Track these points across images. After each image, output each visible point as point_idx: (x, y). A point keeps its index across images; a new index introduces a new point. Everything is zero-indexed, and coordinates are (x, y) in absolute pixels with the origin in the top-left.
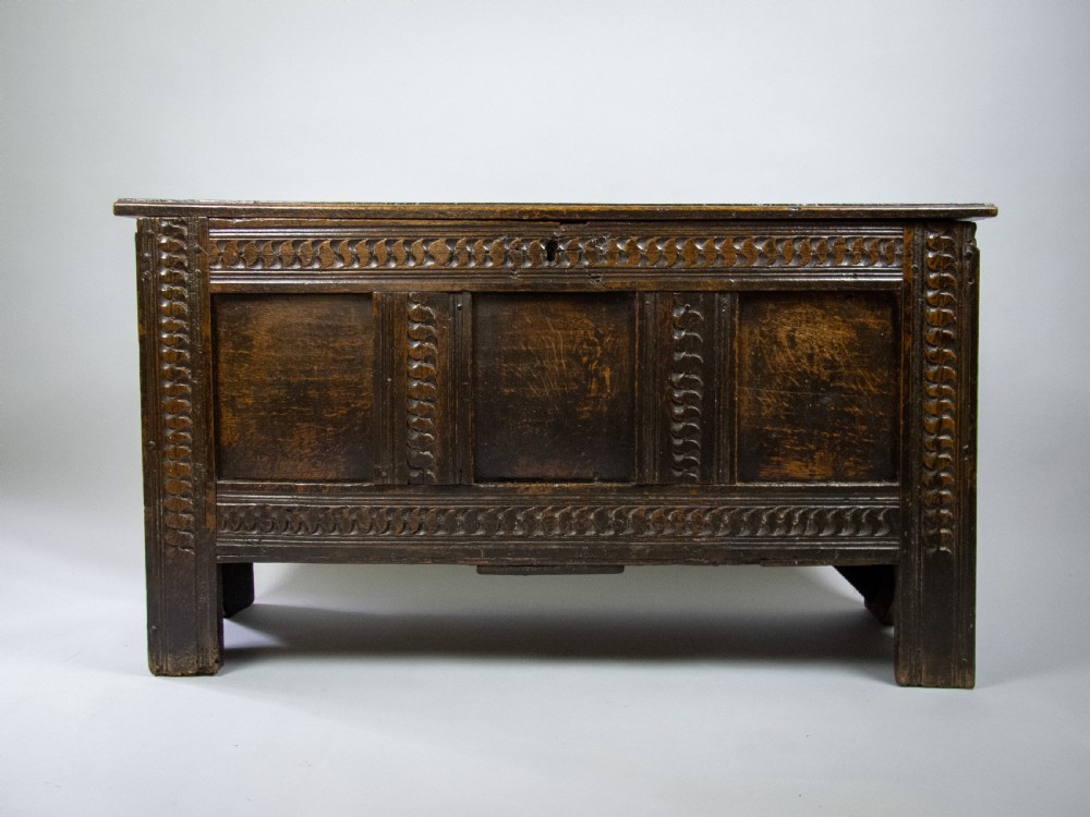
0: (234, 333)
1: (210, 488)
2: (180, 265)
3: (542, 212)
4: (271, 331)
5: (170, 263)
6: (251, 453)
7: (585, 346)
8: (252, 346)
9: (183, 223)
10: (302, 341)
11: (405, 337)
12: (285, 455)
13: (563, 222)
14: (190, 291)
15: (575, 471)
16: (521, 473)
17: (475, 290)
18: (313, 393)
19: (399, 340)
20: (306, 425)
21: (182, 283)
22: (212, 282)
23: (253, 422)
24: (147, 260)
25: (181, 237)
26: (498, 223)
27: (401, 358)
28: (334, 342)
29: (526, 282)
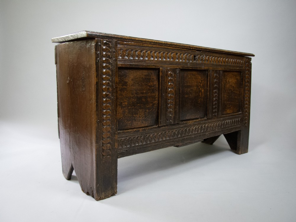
0: (122, 81)
1: (116, 134)
2: (109, 57)
3: (194, 48)
4: (132, 80)
5: (106, 56)
6: (126, 121)
7: (199, 84)
8: (127, 85)
9: (110, 42)
10: (141, 83)
11: (167, 82)
12: (135, 120)
13: (197, 50)
14: (112, 66)
15: (196, 116)
16: (187, 118)
17: (181, 68)
18: (144, 100)
19: (166, 82)
20: (141, 110)
21: (109, 63)
22: (118, 63)
23: (127, 110)
24: (98, 55)
25: (109, 47)
26: (186, 50)
27: (167, 88)
28: (149, 83)
29: (191, 66)
